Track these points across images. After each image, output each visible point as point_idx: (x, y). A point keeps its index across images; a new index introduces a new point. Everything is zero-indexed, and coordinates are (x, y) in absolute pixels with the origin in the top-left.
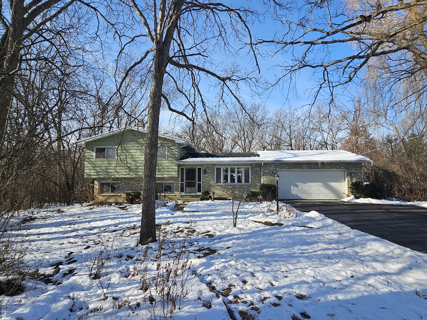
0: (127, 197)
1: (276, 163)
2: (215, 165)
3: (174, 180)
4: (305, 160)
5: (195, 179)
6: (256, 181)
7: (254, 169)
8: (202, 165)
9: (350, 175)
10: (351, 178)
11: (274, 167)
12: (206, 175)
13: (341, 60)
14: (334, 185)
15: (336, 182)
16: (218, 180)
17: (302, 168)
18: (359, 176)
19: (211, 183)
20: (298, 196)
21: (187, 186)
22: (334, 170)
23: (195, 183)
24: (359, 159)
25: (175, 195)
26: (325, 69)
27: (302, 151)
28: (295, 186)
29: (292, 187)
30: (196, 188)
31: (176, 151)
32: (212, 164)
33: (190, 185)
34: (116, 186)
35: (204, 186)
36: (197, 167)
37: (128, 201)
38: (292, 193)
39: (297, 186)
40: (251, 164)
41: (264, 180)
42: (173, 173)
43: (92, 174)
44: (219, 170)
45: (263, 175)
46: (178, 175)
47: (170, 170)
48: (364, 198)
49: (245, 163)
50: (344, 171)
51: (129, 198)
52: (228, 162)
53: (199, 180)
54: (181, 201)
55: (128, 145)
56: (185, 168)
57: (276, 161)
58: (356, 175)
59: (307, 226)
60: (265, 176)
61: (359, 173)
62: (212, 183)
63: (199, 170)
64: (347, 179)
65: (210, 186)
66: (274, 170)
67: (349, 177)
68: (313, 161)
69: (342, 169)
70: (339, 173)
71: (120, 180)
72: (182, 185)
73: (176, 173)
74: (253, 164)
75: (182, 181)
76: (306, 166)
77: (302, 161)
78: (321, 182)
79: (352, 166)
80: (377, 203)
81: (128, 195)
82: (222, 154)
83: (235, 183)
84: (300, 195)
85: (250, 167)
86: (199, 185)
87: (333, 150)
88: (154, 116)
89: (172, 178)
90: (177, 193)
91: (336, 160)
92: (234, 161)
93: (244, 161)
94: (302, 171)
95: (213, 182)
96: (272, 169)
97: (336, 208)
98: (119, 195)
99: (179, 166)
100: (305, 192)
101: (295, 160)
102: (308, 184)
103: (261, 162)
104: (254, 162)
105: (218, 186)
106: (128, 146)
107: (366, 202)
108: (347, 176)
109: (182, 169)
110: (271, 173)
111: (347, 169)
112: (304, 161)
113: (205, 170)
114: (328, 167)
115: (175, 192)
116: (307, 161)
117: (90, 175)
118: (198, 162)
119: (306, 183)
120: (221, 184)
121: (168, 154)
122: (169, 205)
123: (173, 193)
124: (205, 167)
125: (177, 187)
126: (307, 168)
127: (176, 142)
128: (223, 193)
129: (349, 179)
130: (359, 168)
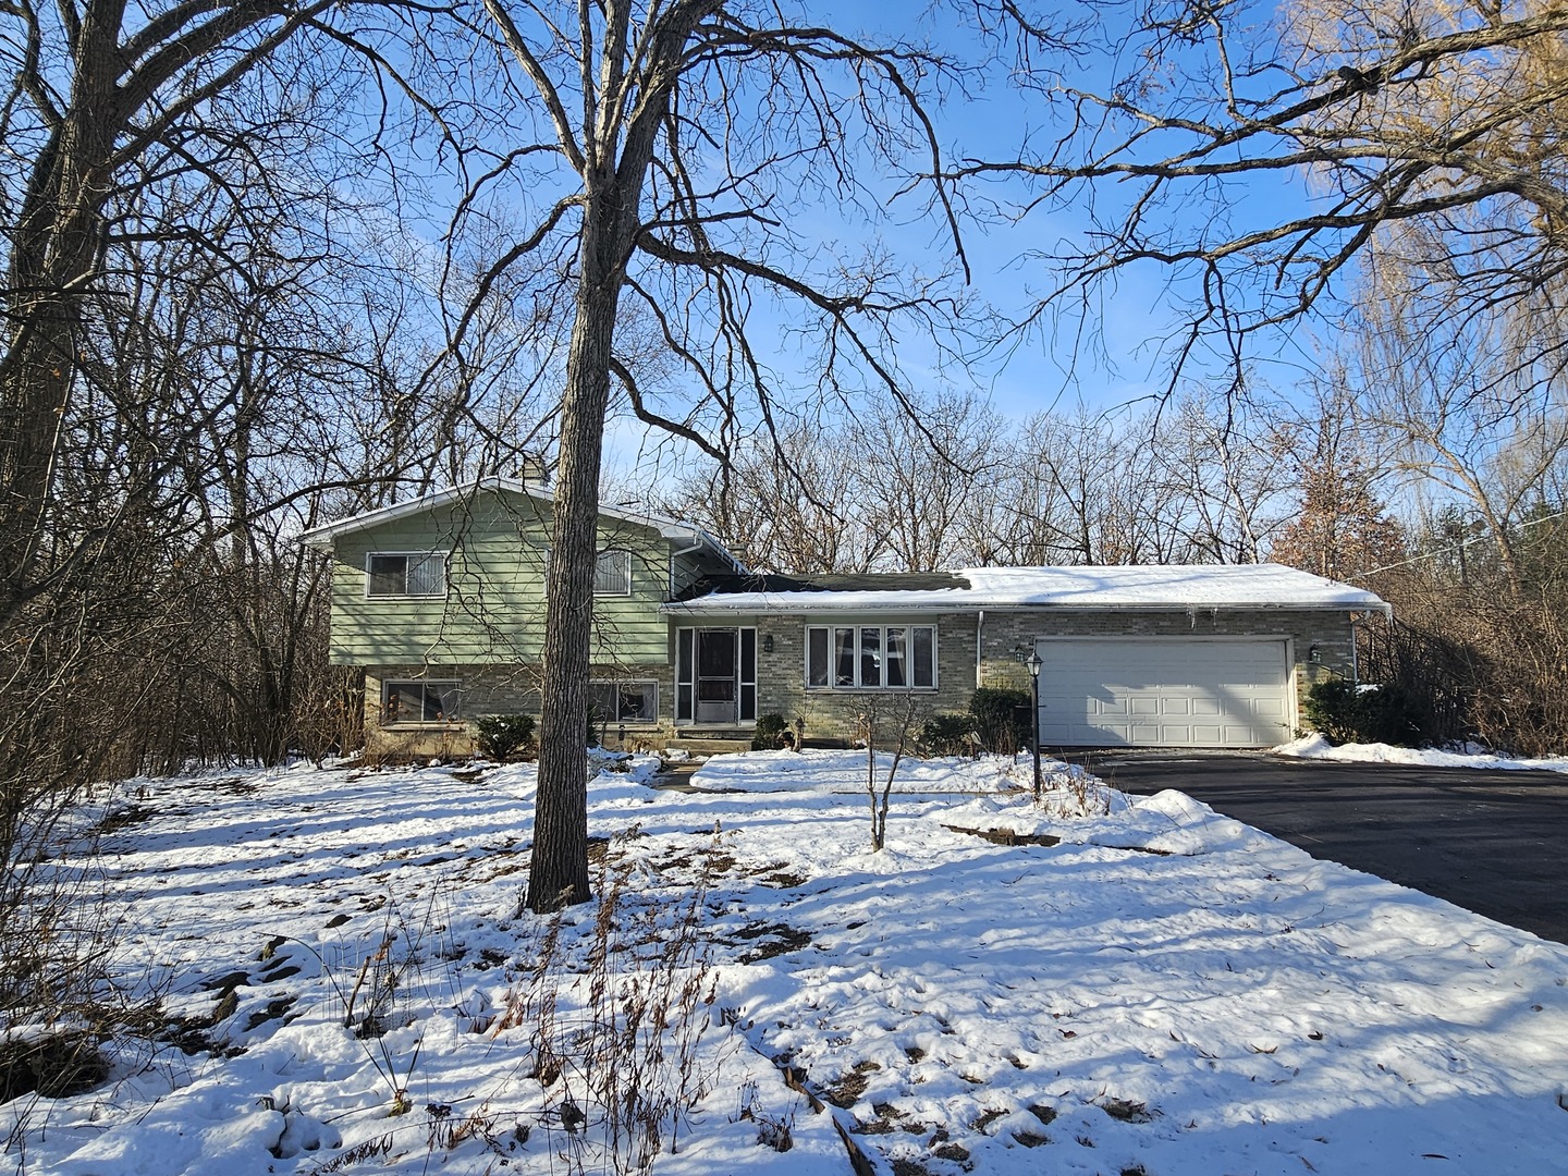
0: (482, 735)
1: (1032, 613)
2: (804, 619)
3: (653, 675)
4: (1138, 600)
5: (731, 671)
6: (956, 679)
7: (950, 635)
8: (758, 619)
9: (1307, 656)
10: (1312, 668)
11: (1022, 626)
12: (774, 657)
13: (1271, 233)
14: (1247, 692)
15: (1254, 683)
16: (818, 675)
17: (1129, 630)
18: (1339, 660)
19: (792, 684)
20: (1113, 734)
21: (701, 697)
22: (1247, 637)
23: (731, 686)
24: (1341, 596)
25: (659, 731)
26: (1213, 267)
27: (1127, 567)
28: (1102, 699)
29: (1091, 701)
30: (736, 703)
31: (663, 568)
32: (795, 617)
33: (714, 692)
34: (443, 696)
35: (765, 695)
36: (740, 628)
37: (487, 750)
38: (1089, 722)
39: (1108, 698)
40: (939, 616)
41: (986, 675)
42: (652, 649)
43: (357, 650)
44: (819, 638)
45: (983, 658)
46: (671, 655)
47: (640, 637)
48: (1359, 742)
49: (916, 611)
50: (1285, 642)
51: (491, 740)
52: (854, 607)
53: (748, 674)
54: (679, 752)
55: (489, 545)
56: (697, 630)
57: (1031, 605)
58: (1328, 657)
59: (1147, 846)
60: (991, 660)
61: (1341, 648)
62: (796, 685)
63: (749, 635)
64: (1294, 673)
65: (788, 696)
66: (1022, 638)
67: (1304, 665)
68: (1167, 604)
69: (1278, 633)
70: (1268, 649)
71: (460, 675)
72: (685, 691)
73: (664, 649)
74: (944, 615)
75: (685, 676)
76: (1143, 623)
77: (1128, 605)
78: (1197, 684)
79: (1312, 623)
80: (1407, 761)
81: (487, 727)
82: (830, 580)
83: (878, 684)
84: (1119, 730)
85: (934, 627)
86: (748, 693)
87: (1243, 566)
88: (584, 438)
89: (647, 667)
90: (667, 724)
91: (1245, 600)
92: (874, 605)
93: (913, 605)
94: (1129, 642)
95: (798, 682)
96: (1015, 633)
97: (1255, 779)
98: (455, 727)
99: (673, 621)
100: (1138, 720)
101: (1100, 601)
102: (1150, 689)
103: (975, 609)
104: (951, 610)
105: (816, 696)
106: (489, 548)
107: (1369, 758)
108: (1296, 661)
109: (686, 635)
110: (1012, 651)
111: (1297, 635)
112: (1134, 605)
113: (770, 638)
114: (1223, 627)
115: (660, 720)
116: (1146, 604)
117: (351, 655)
118: (742, 607)
119: (1141, 687)
120: (828, 689)
121: (635, 578)
122: (637, 765)
123: (653, 721)
124: (769, 626)
125: (665, 700)
126: (1146, 631)
127: (665, 534)
128: (836, 722)
129: (1305, 672)
130: (1341, 633)
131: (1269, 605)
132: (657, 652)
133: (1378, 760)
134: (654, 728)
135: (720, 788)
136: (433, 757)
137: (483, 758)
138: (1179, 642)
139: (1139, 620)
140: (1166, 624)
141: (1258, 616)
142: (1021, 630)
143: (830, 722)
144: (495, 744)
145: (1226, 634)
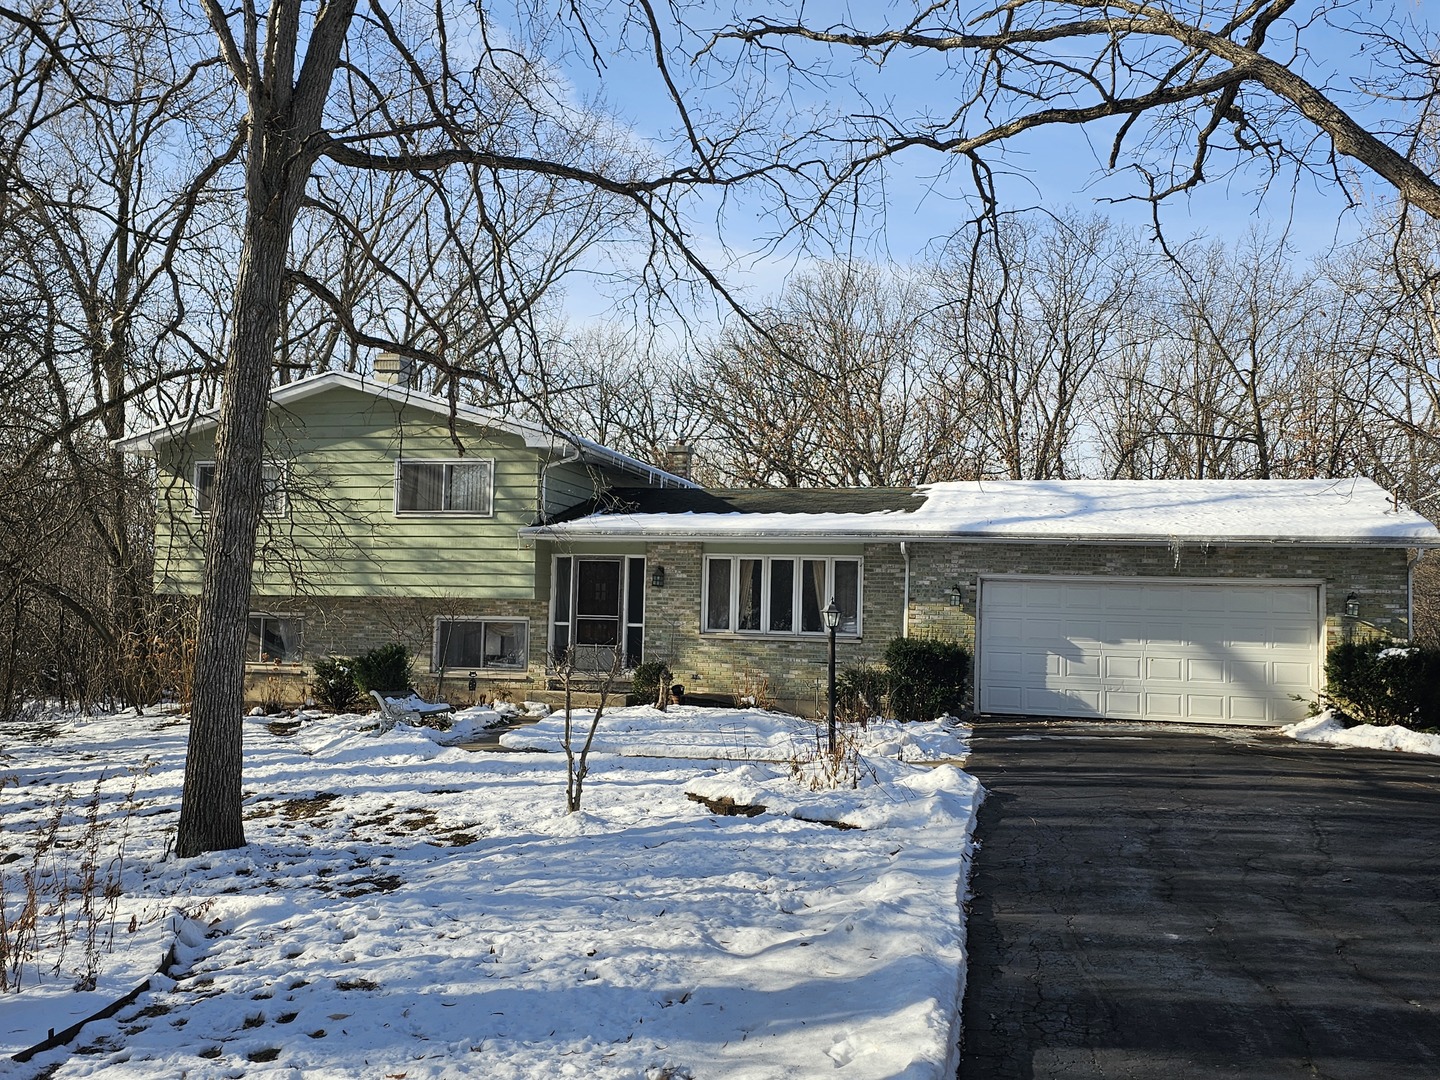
0: (318, 680)
1: (975, 544)
2: (702, 547)
3: (523, 612)
4: (1105, 530)
5: (614, 609)
6: (885, 625)
7: (878, 570)
8: (647, 547)
9: (1337, 606)
10: (1348, 624)
11: (962, 561)
12: (665, 593)
13: (1007, 128)
14: (1259, 653)
15: (1273, 640)
16: (718, 619)
17: (1101, 569)
18: (1387, 614)
19: (685, 626)
20: (1080, 701)
21: (581, 639)
22: (1260, 580)
23: (614, 627)
24: (1385, 528)
25: (528, 680)
26: (976, 160)
28: (1066, 657)
29: (1052, 659)
30: (621, 648)
31: (526, 482)
32: (691, 544)
33: (598, 634)
34: (282, 631)
35: (653, 640)
36: (627, 557)
37: (324, 698)
38: (1049, 686)
39: (1075, 655)
40: (866, 546)
41: (915, 622)
42: (516, 581)
43: (184, 577)
44: (719, 569)
45: (911, 599)
46: (542, 589)
47: (502, 567)
49: (836, 539)
50: (1318, 587)
51: (326, 686)
52: (748, 534)
53: (635, 614)
54: (539, 705)
55: (330, 454)
56: (576, 558)
57: (965, 534)
58: (1368, 609)
60: (921, 604)
61: (1391, 598)
62: (690, 628)
63: (637, 566)
64: (1325, 629)
65: (681, 641)
66: (961, 577)
67: (1337, 619)
68: (1142, 536)
69: (1304, 576)
70: (1297, 596)
71: (303, 609)
72: (561, 632)
73: (530, 581)
74: (872, 545)
75: (561, 614)
76: (1120, 560)
77: (1092, 536)
78: (1195, 641)
79: (1352, 563)
81: (324, 671)
82: (755, 497)
83: (790, 629)
84: (1087, 697)
85: (859, 559)
86: (635, 635)
89: (517, 603)
90: (538, 671)
91: (1258, 533)
92: (770, 533)
94: (1105, 583)
95: (693, 624)
96: (952, 570)
98: (297, 670)
99: (544, 550)
100: (1112, 684)
102: (1129, 645)
103: (894, 539)
104: (880, 539)
105: (713, 642)
106: (331, 457)
108: (1328, 614)
109: (564, 564)
110: (947, 592)
111: (1329, 581)
112: (1100, 537)
113: (661, 569)
114: (1229, 566)
115: (530, 666)
116: (1115, 536)
117: (177, 582)
118: (616, 532)
119: (1117, 642)
120: (728, 633)
121: (498, 496)
122: (460, 719)
123: (523, 668)
124: (660, 555)
125: (537, 643)
126: (1123, 570)
127: (529, 443)
128: (738, 674)
129: (1337, 629)
130: (1392, 577)
131: (1281, 539)
132: (520, 584)
134: (523, 676)
135: (520, 747)
136: (256, 704)
137: (315, 707)
138: (1164, 585)
139: (1115, 556)
140: (1150, 561)
141: (1277, 553)
142: (961, 566)
143: (730, 673)
144: (332, 691)
145: (1231, 576)
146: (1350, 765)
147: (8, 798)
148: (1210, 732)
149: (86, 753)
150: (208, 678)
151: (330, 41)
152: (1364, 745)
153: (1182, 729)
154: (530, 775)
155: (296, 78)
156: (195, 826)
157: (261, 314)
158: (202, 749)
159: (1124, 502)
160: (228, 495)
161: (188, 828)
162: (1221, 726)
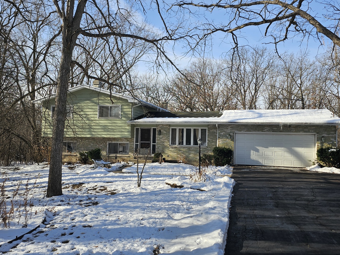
0: (80, 157)
1: (234, 125)
2: (170, 125)
3: (128, 141)
5: (149, 139)
6: (213, 144)
7: (211, 131)
8: (157, 125)
9: (319, 139)
10: (322, 143)
11: (231, 129)
12: (161, 136)
14: (301, 150)
15: (304, 147)
16: (173, 142)
17: (264, 130)
18: (331, 141)
20: (259, 162)
21: (141, 147)
22: (301, 133)
23: (149, 144)
26: (233, 34)
28: (255, 151)
29: (252, 152)
30: (151, 148)
31: (128, 110)
32: (167, 125)
33: (145, 146)
34: (72, 145)
35: (158, 147)
36: (152, 128)
37: (81, 161)
38: (251, 158)
39: (257, 151)
40: (208, 125)
41: (220, 143)
42: (126, 133)
44: (174, 131)
45: (219, 138)
46: (132, 135)
47: (123, 130)
49: (198, 124)
50: (315, 135)
51: (82, 158)
52: (180, 122)
53: (154, 141)
54: (132, 163)
55: (82, 104)
56: (140, 128)
57: (231, 122)
58: (327, 140)
60: (221, 139)
61: (332, 137)
62: (167, 145)
63: (154, 130)
64: (316, 144)
65: (165, 147)
66: (231, 132)
67: (319, 142)
68: (274, 123)
69: (312, 132)
70: (310, 137)
71: (76, 140)
72: (137, 146)
74: (210, 125)
75: (137, 141)
76: (268, 128)
77: (262, 123)
78: (286, 147)
79: (323, 129)
81: (81, 154)
82: (182, 114)
83: (190, 145)
84: (260, 161)
85: (207, 128)
86: (154, 146)
89: (126, 139)
90: (131, 155)
91: (301, 122)
92: (186, 122)
93: (197, 122)
94: (265, 134)
95: (167, 143)
96: (229, 131)
98: (75, 154)
99: (133, 126)
100: (267, 158)
101: (253, 121)
102: (270, 148)
103: (215, 123)
105: (172, 148)
106: (83, 105)
108: (317, 141)
109: (137, 130)
110: (227, 136)
111: (317, 133)
113: (160, 131)
114: (294, 130)
115: (129, 153)
117: (47, 134)
118: (149, 122)
119: (267, 148)
120: (176, 146)
121: (122, 113)
122: (113, 166)
123: (128, 154)
124: (160, 127)
125: (131, 148)
126: (269, 131)
127: (129, 101)
128: (178, 155)
129: (319, 145)
130: (332, 132)
131: (306, 123)
132: (127, 134)
133: (331, 172)
134: (128, 156)
135: (127, 172)
136: (65, 162)
137: (79, 163)
138: (278, 134)
140: (275, 129)
141: (305, 127)
143: (176, 155)
144: (83, 159)
145: (294, 132)
146: (322, 176)
147: (8, 184)
148: (289, 169)
149: (26, 174)
150: (54, 156)
151: (82, 7)
152: (325, 172)
153: (283, 168)
154: (129, 179)
155: (74, 16)
156: (51, 190)
157: (66, 71)
158: (52, 172)
159: (269, 115)
160: (58, 113)
161: (49, 191)
162: (292, 167)
